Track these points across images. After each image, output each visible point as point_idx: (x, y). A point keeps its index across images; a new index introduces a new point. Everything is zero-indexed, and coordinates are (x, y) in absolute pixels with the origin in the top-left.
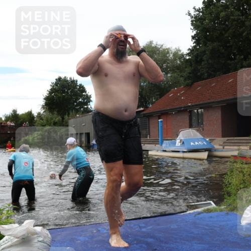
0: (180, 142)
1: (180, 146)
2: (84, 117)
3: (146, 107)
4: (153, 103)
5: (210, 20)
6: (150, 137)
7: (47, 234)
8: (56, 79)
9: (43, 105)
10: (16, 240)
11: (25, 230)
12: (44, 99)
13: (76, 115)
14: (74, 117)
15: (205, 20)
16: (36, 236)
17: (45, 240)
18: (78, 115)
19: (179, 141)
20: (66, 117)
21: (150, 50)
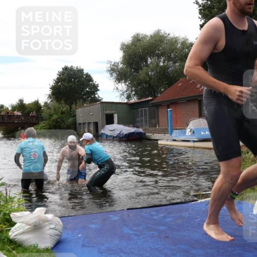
0: (191, 132)
1: (191, 135)
2: (92, 107)
3: (155, 97)
4: (161, 92)
5: (219, 8)
6: (159, 127)
7: (59, 222)
8: (63, 69)
9: (50, 95)
10: (28, 227)
11: (36, 217)
12: (51, 88)
13: (83, 104)
14: (81, 106)
15: (214, 9)
16: (47, 223)
17: (57, 228)
18: (85, 105)
19: (189, 130)
20: (73, 106)
21: (158, 39)
